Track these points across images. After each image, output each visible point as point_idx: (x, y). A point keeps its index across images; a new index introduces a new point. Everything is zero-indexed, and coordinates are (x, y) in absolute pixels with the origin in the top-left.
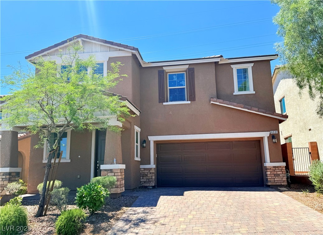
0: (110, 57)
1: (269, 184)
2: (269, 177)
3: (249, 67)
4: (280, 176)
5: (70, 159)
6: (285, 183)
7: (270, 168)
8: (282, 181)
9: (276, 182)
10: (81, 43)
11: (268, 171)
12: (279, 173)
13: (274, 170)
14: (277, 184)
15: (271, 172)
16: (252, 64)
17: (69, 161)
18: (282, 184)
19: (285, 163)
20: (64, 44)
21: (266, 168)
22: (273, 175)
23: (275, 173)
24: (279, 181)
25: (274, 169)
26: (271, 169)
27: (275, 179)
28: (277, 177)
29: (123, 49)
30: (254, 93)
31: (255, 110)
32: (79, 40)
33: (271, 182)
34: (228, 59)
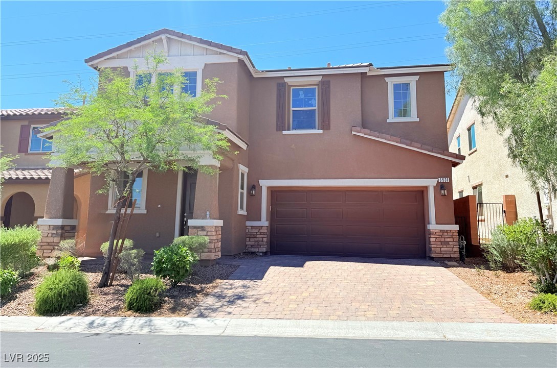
0: (207, 63)
1: (433, 255)
2: (432, 246)
3: (413, 81)
4: (449, 244)
5: (146, 209)
6: (457, 256)
7: (436, 232)
8: (451, 253)
9: (442, 252)
10: (165, 41)
11: (432, 236)
12: (448, 240)
13: (441, 236)
14: (445, 256)
15: (436, 238)
16: (417, 78)
17: (145, 212)
18: (452, 256)
19: (458, 226)
20: (140, 42)
21: (430, 233)
22: (439, 243)
23: (443, 240)
24: (447, 252)
25: (441, 234)
26: (437, 234)
27: (442, 249)
28: (445, 246)
29: (225, 52)
30: (418, 120)
31: (417, 146)
32: (163, 37)
33: (435, 253)
34: (381, 69)
